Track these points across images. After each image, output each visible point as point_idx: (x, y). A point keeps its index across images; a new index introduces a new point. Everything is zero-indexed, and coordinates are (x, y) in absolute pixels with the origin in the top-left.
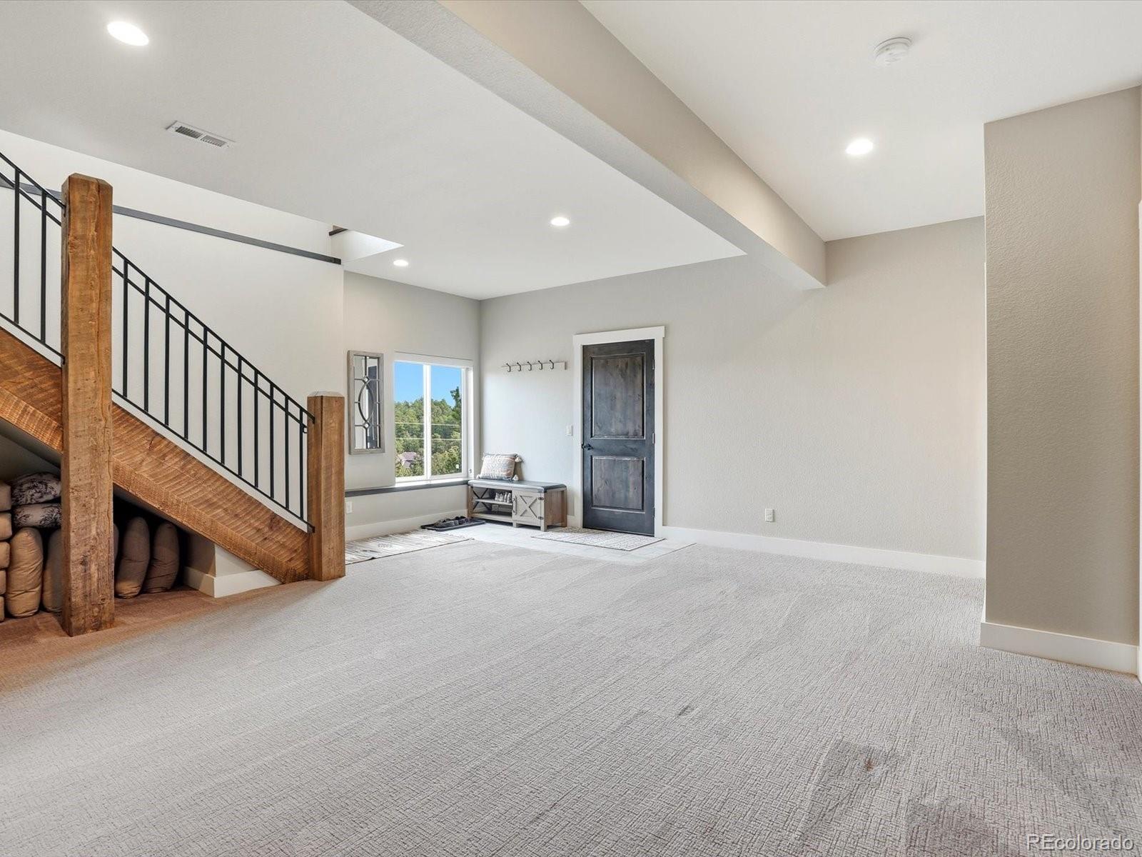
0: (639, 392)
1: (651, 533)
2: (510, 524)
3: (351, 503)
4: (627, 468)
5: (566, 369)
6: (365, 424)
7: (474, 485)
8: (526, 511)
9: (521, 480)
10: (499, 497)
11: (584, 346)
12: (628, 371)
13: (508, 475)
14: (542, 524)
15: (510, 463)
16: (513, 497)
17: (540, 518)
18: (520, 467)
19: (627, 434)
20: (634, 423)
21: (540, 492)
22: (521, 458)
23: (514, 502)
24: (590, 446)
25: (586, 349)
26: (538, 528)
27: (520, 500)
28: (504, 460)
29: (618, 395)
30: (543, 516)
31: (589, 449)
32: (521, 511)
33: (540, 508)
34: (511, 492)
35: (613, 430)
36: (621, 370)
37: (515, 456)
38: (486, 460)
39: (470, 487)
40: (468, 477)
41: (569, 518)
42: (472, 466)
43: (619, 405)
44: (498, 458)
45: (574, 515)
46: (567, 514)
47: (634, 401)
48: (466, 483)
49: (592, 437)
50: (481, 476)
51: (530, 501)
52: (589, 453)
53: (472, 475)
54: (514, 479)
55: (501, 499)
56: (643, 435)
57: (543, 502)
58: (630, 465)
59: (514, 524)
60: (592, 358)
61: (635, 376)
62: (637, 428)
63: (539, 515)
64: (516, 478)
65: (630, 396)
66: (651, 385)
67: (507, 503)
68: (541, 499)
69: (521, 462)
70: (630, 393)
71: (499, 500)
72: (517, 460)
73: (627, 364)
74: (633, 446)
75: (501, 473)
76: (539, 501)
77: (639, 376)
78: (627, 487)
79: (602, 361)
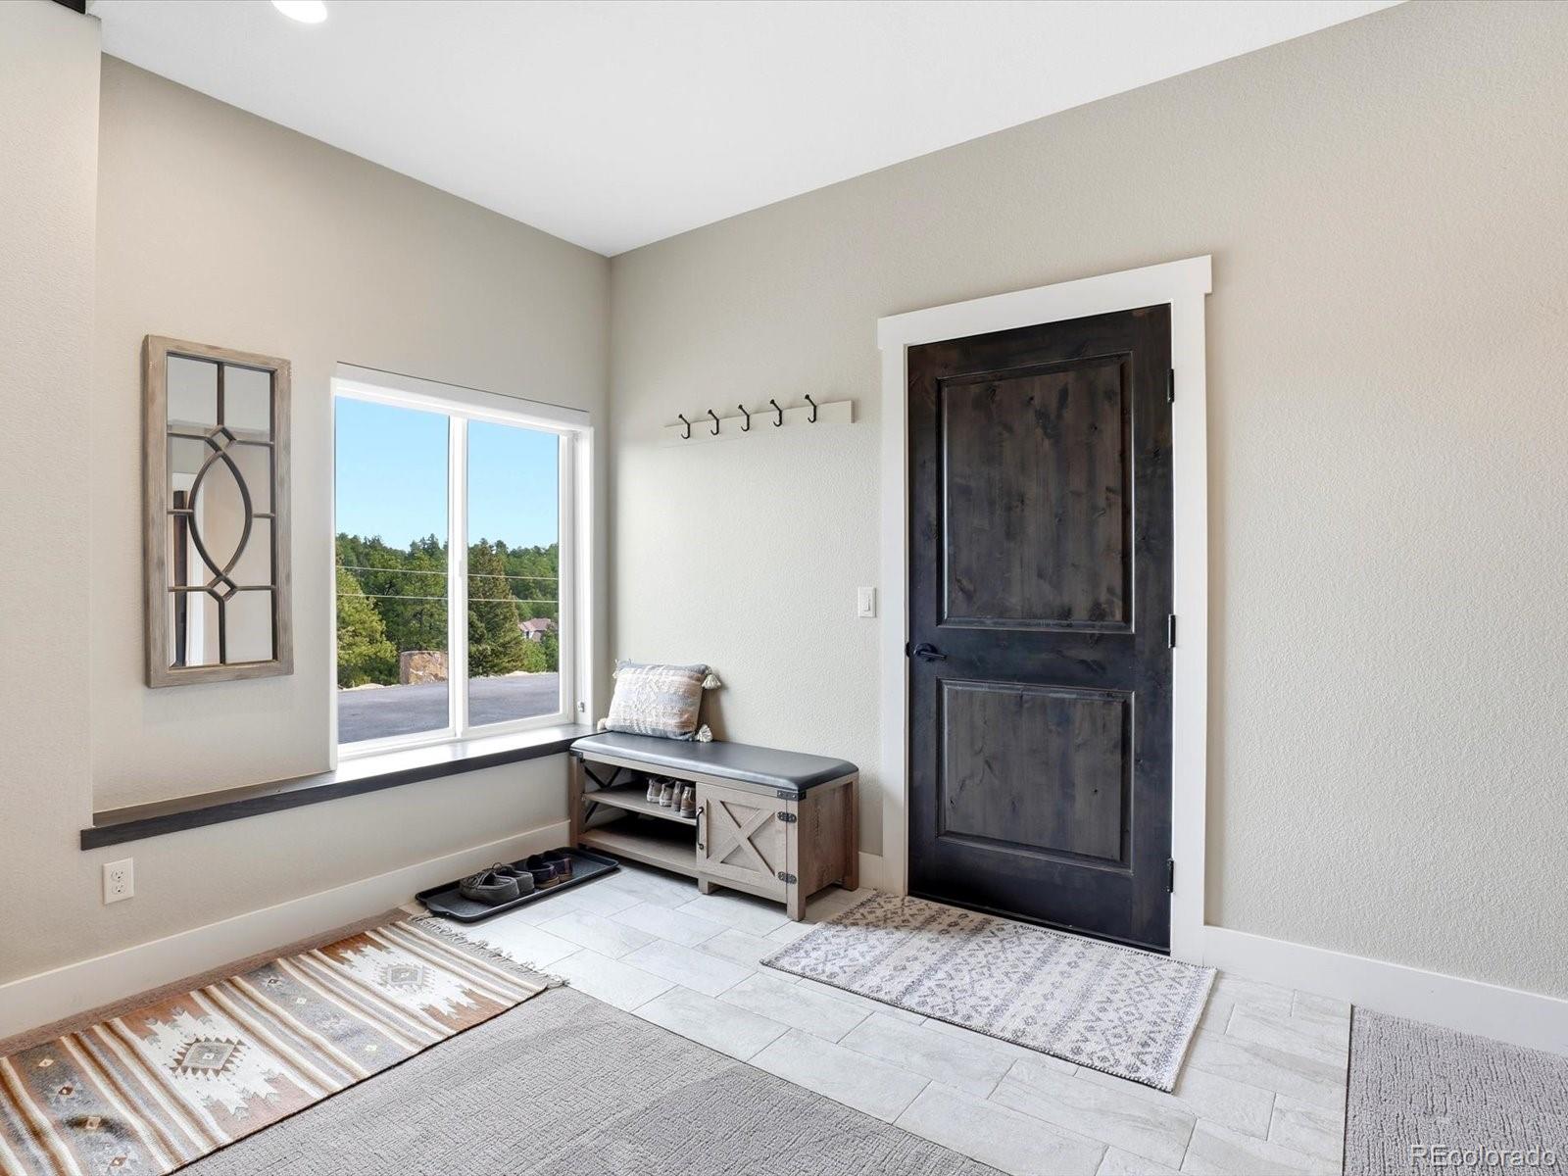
0: (1109, 478)
1: (1154, 937)
2: (692, 881)
3: (130, 861)
4: (1064, 721)
5: (853, 421)
6: (214, 583)
7: (587, 756)
8: (739, 849)
9: (720, 740)
10: (659, 792)
11: (911, 349)
12: (1069, 415)
13: (684, 725)
14: (791, 895)
15: (689, 693)
16: (700, 802)
17: (786, 878)
18: (718, 701)
19: (1066, 613)
20: (1094, 579)
21: (784, 795)
22: (718, 678)
23: (703, 819)
24: (934, 650)
25: (919, 358)
26: (780, 907)
27: (719, 813)
28: (676, 681)
29: (1033, 490)
30: (794, 871)
31: (930, 660)
32: (722, 848)
33: (784, 846)
34: (692, 784)
35: (1014, 600)
36: (1042, 415)
37: (703, 673)
38: (624, 679)
39: (575, 759)
40: (575, 723)
41: (867, 861)
42: (586, 694)
43: (1036, 522)
44: (653, 676)
45: (880, 854)
46: (858, 848)
47: (1094, 508)
48: (564, 747)
49: (940, 620)
50: (609, 722)
51: (751, 821)
52: (928, 669)
53: (586, 718)
54: (700, 737)
55: (662, 799)
56: (1127, 618)
57: (793, 828)
58: (1078, 714)
59: (703, 884)
60: (939, 384)
61: (1094, 427)
62: (1103, 597)
63: (780, 868)
64: (705, 735)
65: (1077, 494)
66: (1159, 457)
67: (680, 817)
68: (786, 817)
69: (721, 687)
70: (1077, 482)
71: (655, 805)
72: (709, 683)
73: (1064, 395)
74: (1088, 655)
75: (662, 720)
76: (780, 824)
77: (1111, 428)
78: (1067, 785)
79: (975, 389)
